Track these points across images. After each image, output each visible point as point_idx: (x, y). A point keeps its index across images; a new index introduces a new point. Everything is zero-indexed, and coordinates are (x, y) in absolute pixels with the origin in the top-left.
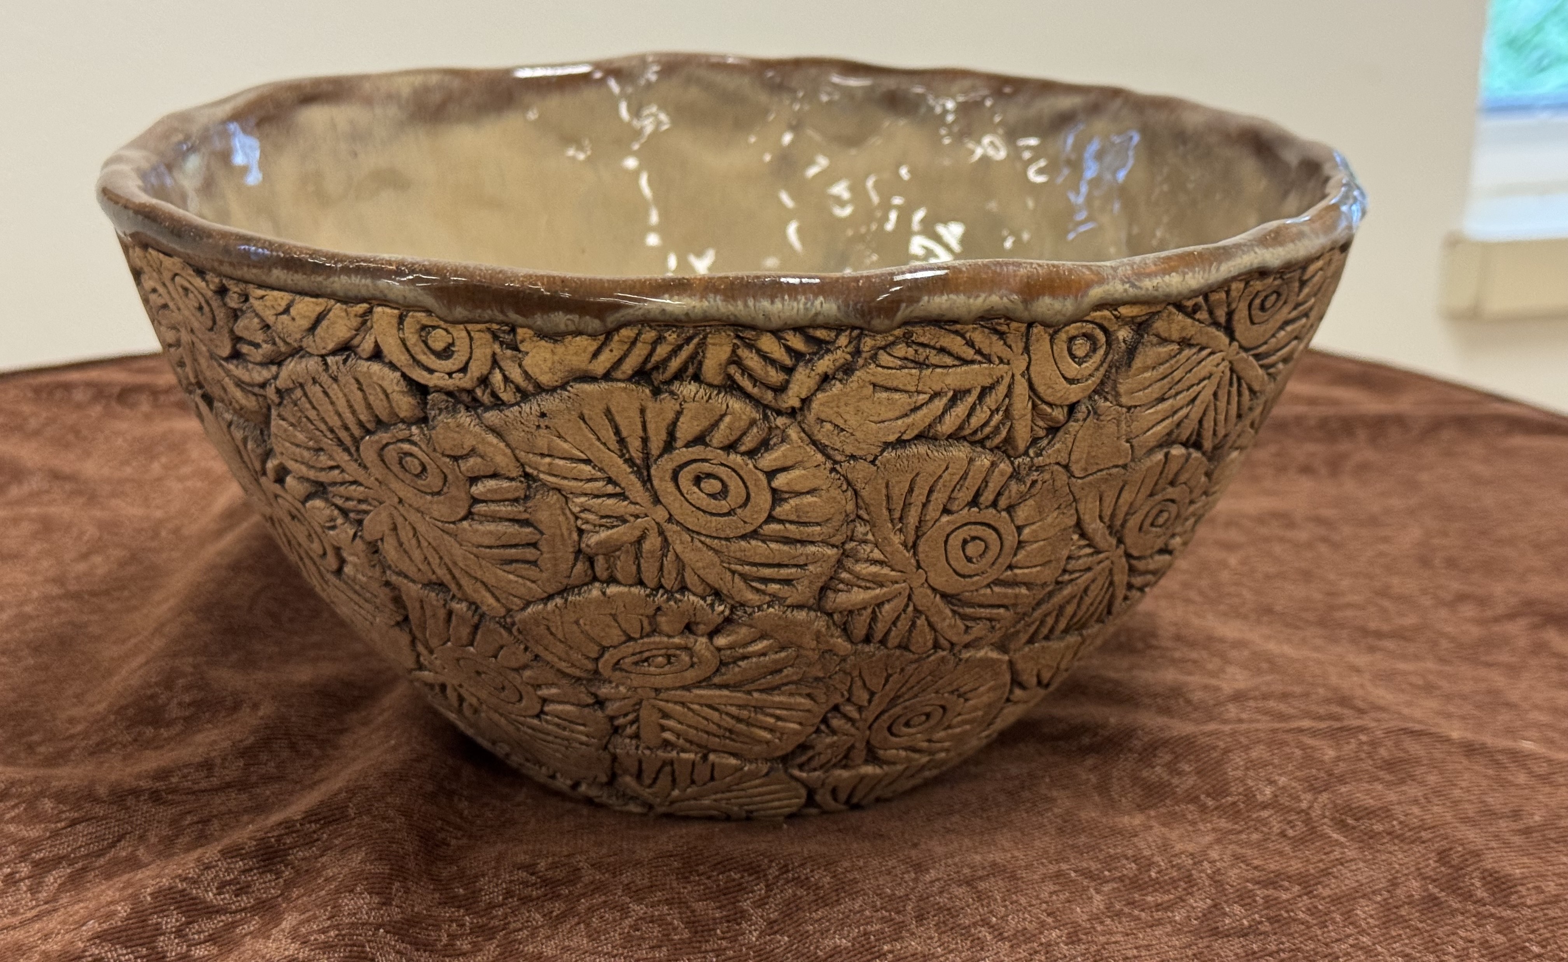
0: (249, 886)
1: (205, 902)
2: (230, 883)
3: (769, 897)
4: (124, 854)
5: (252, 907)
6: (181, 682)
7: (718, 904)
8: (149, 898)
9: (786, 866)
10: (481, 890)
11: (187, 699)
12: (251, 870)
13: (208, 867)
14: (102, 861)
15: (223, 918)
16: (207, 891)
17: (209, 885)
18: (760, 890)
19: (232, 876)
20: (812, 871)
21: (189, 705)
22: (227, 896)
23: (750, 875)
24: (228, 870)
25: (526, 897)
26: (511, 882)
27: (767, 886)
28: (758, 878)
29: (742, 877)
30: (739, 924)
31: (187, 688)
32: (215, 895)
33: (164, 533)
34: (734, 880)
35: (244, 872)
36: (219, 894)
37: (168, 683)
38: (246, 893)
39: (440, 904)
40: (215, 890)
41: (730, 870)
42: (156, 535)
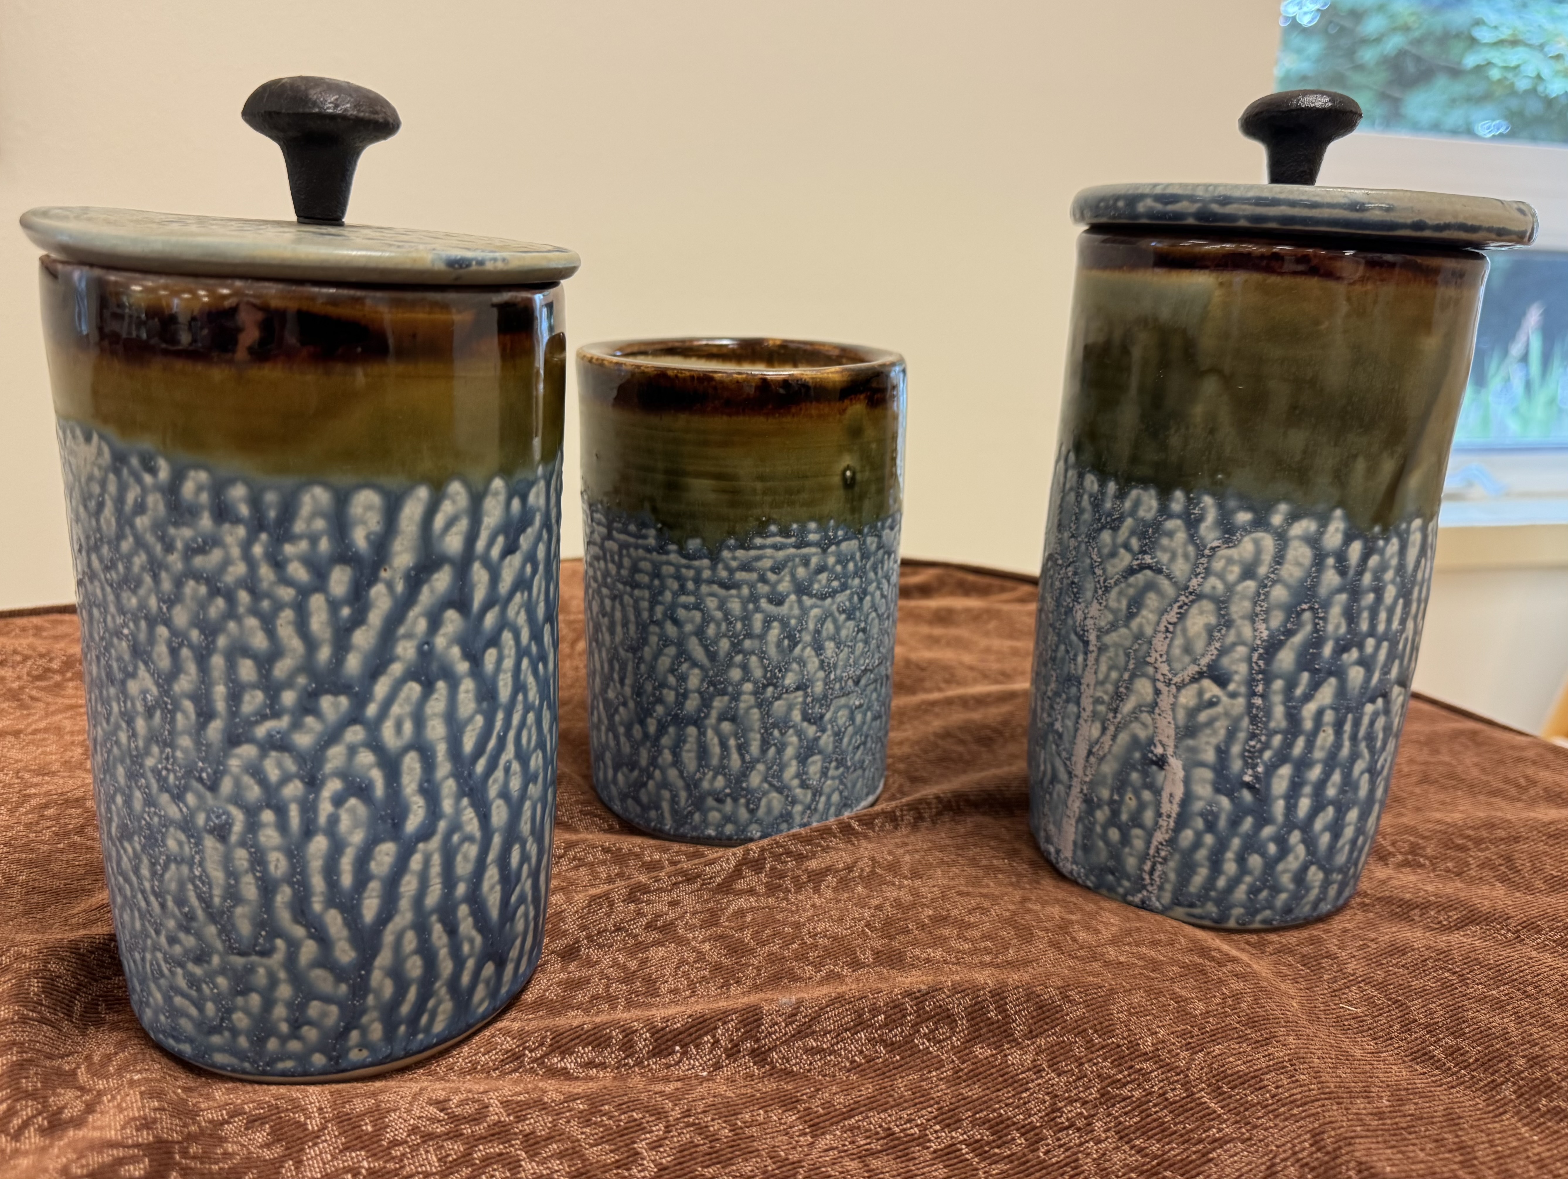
3: (666, 1138)
7: (613, 1147)
9: (688, 1110)
10: (388, 1126)
18: (658, 1130)
20: (713, 1120)
23: (651, 1116)
25: (429, 1135)
26: (419, 1118)
27: (666, 1127)
28: (659, 1119)
29: (644, 1117)
30: (628, 1170)
34: (636, 1120)
41: (633, 1110)
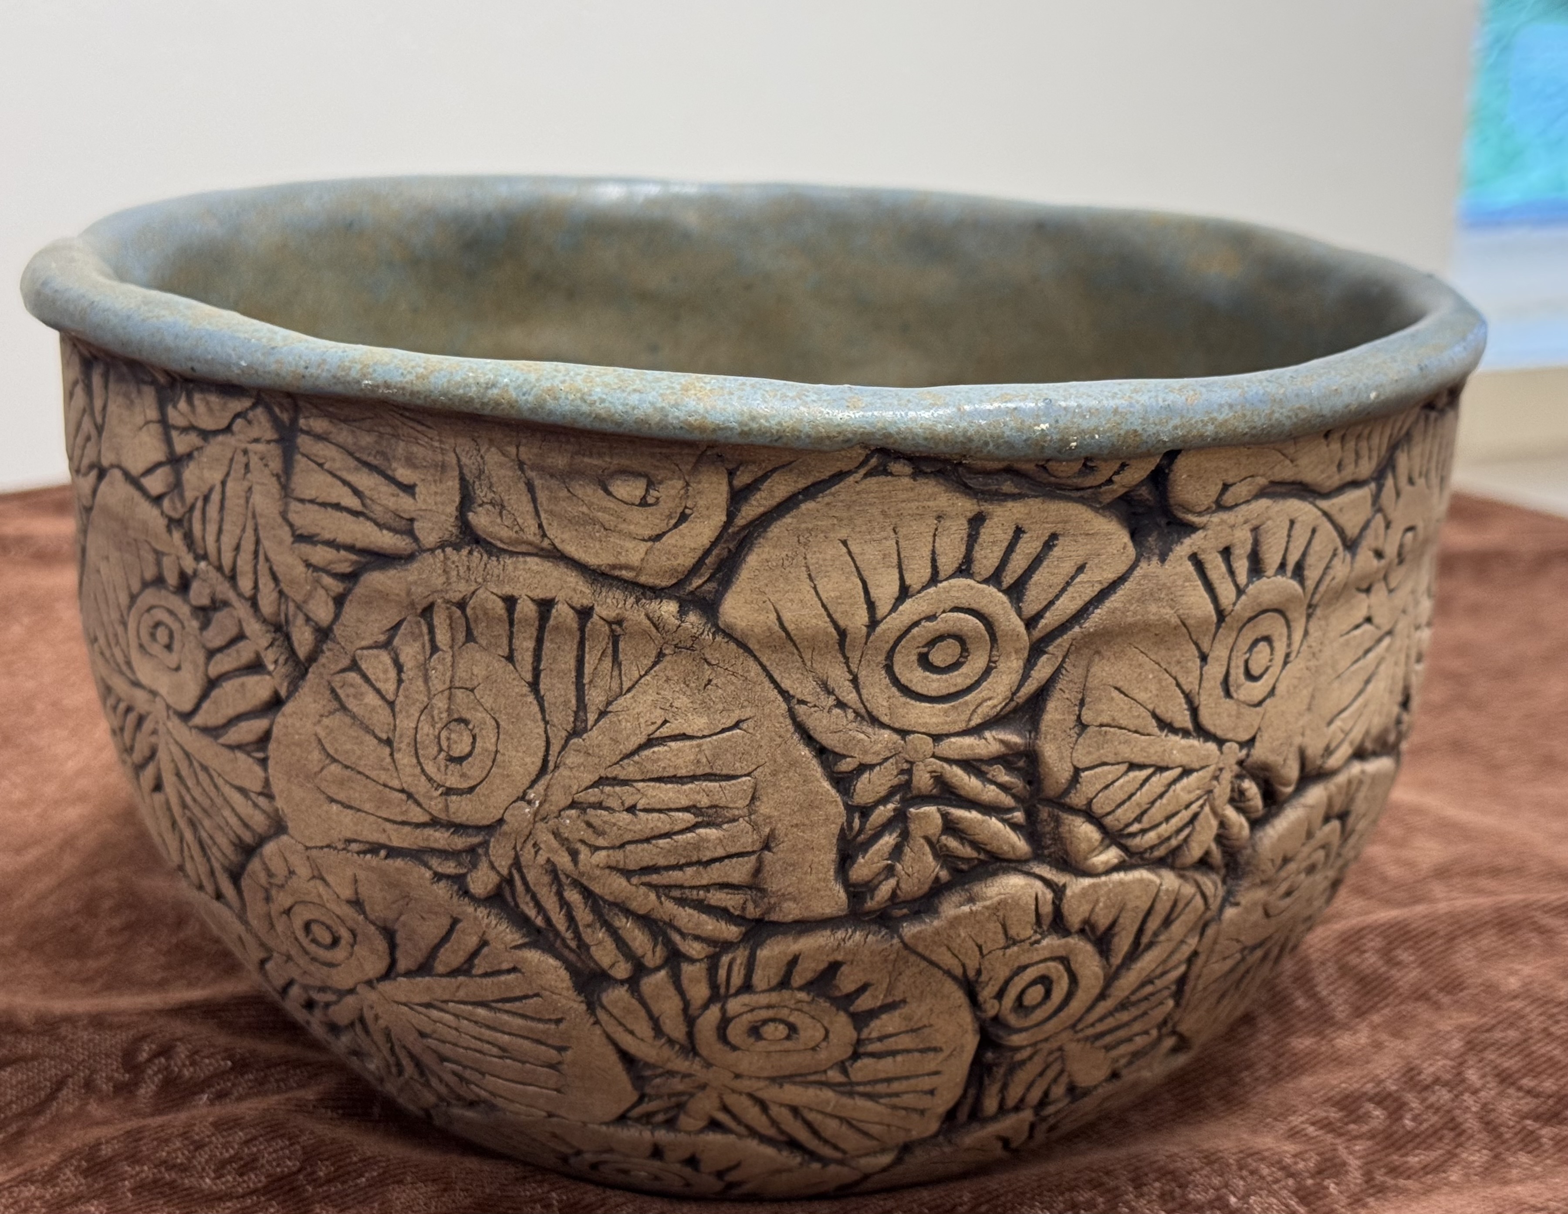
0: (255, 1160)
1: (202, 1191)
2: (231, 1160)
4: (71, 1110)
5: (265, 1187)
6: (107, 904)
8: (129, 1195)
11: (116, 922)
12: (255, 1138)
13: (199, 1146)
14: (42, 1121)
15: (229, 1204)
16: (202, 1177)
17: (203, 1169)
19: (232, 1152)
21: (123, 929)
22: (230, 1178)
24: (226, 1146)
31: (116, 910)
32: (213, 1179)
33: (40, 707)
35: (247, 1143)
36: (219, 1178)
37: (90, 909)
38: (253, 1169)
39: (517, 1179)
40: (213, 1175)
42: (30, 710)
